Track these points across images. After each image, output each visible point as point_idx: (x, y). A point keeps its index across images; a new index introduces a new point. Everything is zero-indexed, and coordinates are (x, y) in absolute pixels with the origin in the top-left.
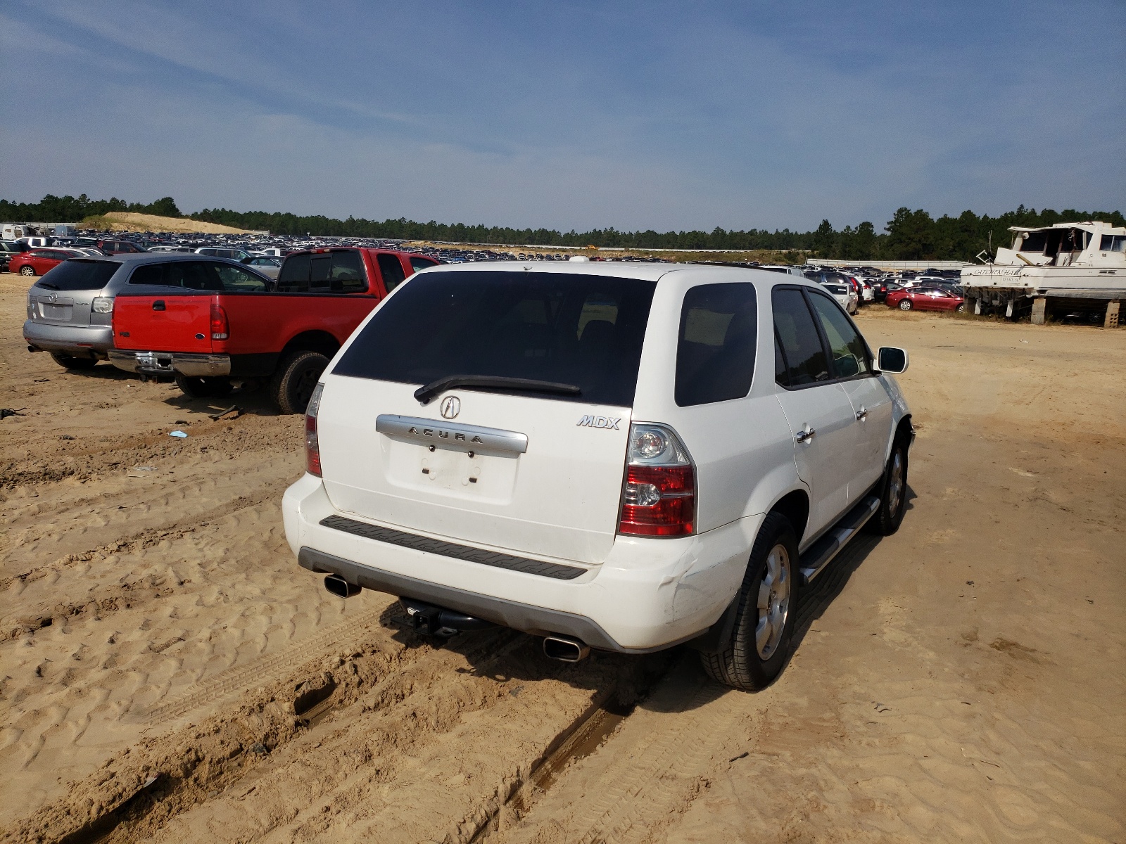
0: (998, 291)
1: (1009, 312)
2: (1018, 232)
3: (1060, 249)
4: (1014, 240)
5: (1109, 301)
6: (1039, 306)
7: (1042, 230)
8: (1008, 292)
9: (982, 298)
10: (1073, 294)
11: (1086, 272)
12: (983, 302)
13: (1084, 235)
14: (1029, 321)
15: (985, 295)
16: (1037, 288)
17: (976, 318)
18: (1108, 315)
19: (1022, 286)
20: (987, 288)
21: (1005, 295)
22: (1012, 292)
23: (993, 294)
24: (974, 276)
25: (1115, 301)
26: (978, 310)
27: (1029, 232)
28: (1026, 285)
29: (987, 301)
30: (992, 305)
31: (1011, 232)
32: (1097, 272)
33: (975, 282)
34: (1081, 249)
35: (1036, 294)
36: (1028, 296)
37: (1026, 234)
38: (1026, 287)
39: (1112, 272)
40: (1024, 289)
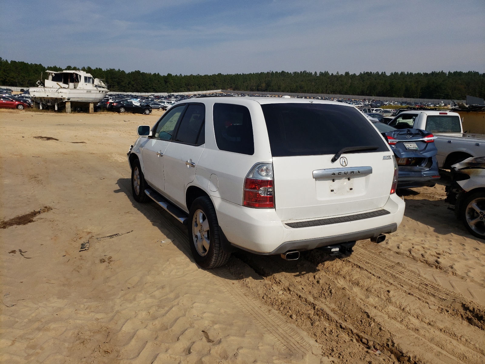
0: (50, 99)
1: (56, 108)
2: (50, 73)
3: (69, 81)
4: (49, 76)
5: (90, 103)
6: (68, 105)
7: (60, 73)
8: (54, 100)
9: (42, 102)
10: (79, 100)
11: (82, 91)
12: (42, 104)
13: (78, 76)
14: (65, 112)
15: (43, 100)
16: (67, 98)
17: (41, 111)
18: (90, 108)
19: (60, 97)
20: (44, 97)
21: (53, 101)
22: (56, 99)
23: (47, 100)
24: (36, 92)
25: (92, 103)
26: (41, 108)
27: (54, 73)
28: (62, 96)
29: (44, 103)
30: (47, 105)
31: (47, 73)
32: (85, 91)
33: (37, 95)
34: (78, 82)
35: (67, 100)
36: (64, 101)
37: (53, 74)
38: (62, 97)
39: (90, 92)
40: (61, 98)
